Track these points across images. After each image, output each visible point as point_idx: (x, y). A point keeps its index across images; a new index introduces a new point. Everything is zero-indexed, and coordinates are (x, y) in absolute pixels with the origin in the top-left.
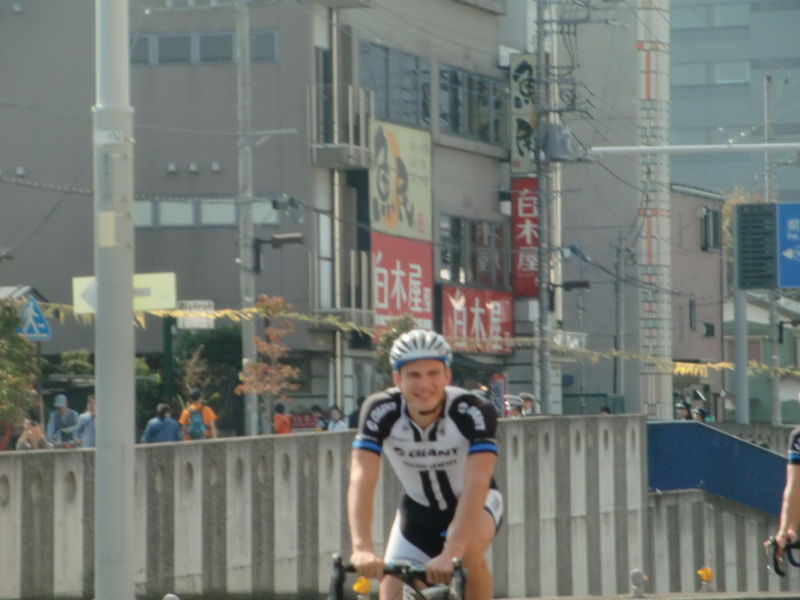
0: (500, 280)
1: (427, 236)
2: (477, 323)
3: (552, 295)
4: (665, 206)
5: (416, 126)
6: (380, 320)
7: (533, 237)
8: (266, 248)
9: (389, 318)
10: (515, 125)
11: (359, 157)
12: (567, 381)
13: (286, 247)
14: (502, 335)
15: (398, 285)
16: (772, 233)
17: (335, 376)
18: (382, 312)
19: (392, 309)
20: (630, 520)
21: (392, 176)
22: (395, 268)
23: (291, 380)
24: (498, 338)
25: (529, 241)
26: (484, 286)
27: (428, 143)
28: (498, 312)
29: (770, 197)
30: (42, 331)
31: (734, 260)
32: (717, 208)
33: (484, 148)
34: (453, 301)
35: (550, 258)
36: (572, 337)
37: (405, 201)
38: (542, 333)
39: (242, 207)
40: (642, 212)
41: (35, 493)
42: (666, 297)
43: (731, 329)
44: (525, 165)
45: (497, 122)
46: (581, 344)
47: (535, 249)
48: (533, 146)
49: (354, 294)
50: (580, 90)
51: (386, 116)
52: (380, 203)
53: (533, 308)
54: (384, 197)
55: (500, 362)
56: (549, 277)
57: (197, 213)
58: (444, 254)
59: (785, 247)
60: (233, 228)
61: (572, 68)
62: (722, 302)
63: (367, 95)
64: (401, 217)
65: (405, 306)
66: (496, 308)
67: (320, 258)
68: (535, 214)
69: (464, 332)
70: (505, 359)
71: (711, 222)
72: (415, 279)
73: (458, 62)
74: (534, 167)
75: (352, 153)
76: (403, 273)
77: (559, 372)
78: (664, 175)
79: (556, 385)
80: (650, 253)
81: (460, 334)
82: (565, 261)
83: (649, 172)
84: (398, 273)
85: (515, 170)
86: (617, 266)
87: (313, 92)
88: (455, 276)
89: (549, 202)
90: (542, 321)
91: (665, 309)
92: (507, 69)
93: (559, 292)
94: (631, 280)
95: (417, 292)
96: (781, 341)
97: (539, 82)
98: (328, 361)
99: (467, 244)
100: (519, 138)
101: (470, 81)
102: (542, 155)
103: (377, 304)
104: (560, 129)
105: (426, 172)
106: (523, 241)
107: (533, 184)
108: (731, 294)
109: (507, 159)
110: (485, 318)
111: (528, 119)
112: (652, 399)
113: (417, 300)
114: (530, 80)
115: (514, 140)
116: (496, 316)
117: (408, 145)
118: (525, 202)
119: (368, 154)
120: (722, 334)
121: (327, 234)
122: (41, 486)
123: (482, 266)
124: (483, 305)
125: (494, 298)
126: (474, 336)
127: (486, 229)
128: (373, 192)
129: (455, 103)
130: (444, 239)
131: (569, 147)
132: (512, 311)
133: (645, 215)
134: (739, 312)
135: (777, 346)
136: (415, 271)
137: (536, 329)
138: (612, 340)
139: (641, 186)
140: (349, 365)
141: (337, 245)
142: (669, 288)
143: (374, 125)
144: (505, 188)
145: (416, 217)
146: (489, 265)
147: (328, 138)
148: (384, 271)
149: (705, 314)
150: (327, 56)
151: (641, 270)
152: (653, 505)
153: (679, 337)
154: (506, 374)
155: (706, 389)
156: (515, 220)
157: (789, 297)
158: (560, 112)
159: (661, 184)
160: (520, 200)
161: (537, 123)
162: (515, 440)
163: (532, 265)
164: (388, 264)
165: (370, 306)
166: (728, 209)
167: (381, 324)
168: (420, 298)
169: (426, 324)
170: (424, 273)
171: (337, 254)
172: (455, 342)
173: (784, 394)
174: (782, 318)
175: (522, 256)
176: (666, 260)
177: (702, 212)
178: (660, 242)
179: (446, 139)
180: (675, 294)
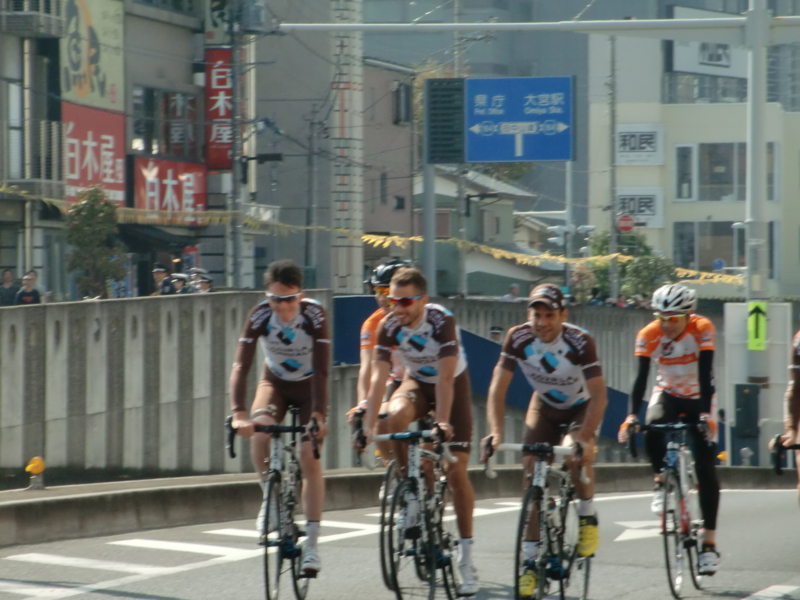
0: (193, 151)
1: (119, 106)
2: (170, 195)
3: (245, 167)
4: (358, 80)
6: (71, 191)
7: (227, 109)
9: (80, 189)
11: (49, 26)
12: (260, 253)
14: (194, 206)
15: (89, 156)
16: (460, 108)
17: (24, 247)
18: (74, 183)
19: (83, 180)
21: (84, 45)
22: (85, 138)
24: (190, 210)
25: (222, 113)
26: (177, 158)
27: (121, 12)
28: (190, 184)
29: (459, 71)
31: (424, 132)
32: (408, 82)
33: (178, 18)
34: (146, 172)
35: (243, 131)
36: (267, 209)
37: (97, 72)
38: (235, 206)
40: (335, 85)
42: (358, 171)
43: (420, 201)
44: (219, 36)
46: (274, 216)
47: (229, 120)
48: (226, 17)
49: (44, 164)
52: (72, 72)
53: (227, 181)
54: (76, 66)
55: (192, 234)
56: (242, 149)
58: (137, 124)
59: (472, 122)
62: (412, 176)
64: (92, 87)
65: (97, 178)
66: (189, 180)
67: (9, 127)
68: (228, 86)
69: (157, 203)
70: (197, 232)
71: (403, 95)
72: (107, 150)
74: (228, 39)
75: (42, 21)
76: (94, 144)
77: (251, 244)
78: (357, 49)
79: (248, 257)
80: (342, 128)
81: (152, 207)
82: (259, 133)
83: (342, 46)
84: (90, 143)
85: (209, 41)
86: (310, 139)
88: (148, 146)
89: (243, 74)
91: (357, 182)
93: (253, 164)
94: (324, 153)
95: (110, 163)
96: (468, 214)
98: (17, 233)
99: (160, 116)
100: (213, 10)
102: (236, 27)
103: (68, 175)
105: (118, 42)
106: (216, 114)
107: (228, 56)
108: (421, 168)
109: (201, 30)
110: (178, 189)
112: (343, 271)
113: (109, 171)
115: (208, 12)
116: (189, 188)
117: (100, 14)
118: (220, 73)
119: (59, 22)
120: (413, 208)
121: (17, 103)
123: (175, 137)
124: (175, 177)
125: (187, 170)
126: (166, 208)
127: (179, 101)
128: (64, 61)
130: (136, 106)
131: (263, 19)
132: (205, 183)
133: (337, 88)
134: (428, 186)
135: (464, 219)
136: (107, 142)
137: (229, 202)
138: (304, 212)
139: (334, 59)
140: (39, 240)
141: (27, 114)
142: (361, 161)
144: (199, 59)
145: (108, 88)
146: (183, 137)
147: (18, 5)
148: (75, 141)
149: (395, 187)
151: (334, 144)
152: (338, 378)
153: (370, 211)
154: (198, 246)
157: (477, 170)
159: (353, 57)
160: (214, 71)
162: (202, 314)
163: (226, 137)
164: (80, 134)
165: (60, 177)
166: (419, 82)
167: (71, 196)
168: (112, 169)
169: (118, 196)
170: (116, 143)
171: (27, 124)
172: (147, 214)
173: (471, 266)
174: (470, 192)
175: (215, 128)
176: (358, 133)
177: (395, 85)
178: (353, 116)
179: (140, 9)
180: (367, 167)
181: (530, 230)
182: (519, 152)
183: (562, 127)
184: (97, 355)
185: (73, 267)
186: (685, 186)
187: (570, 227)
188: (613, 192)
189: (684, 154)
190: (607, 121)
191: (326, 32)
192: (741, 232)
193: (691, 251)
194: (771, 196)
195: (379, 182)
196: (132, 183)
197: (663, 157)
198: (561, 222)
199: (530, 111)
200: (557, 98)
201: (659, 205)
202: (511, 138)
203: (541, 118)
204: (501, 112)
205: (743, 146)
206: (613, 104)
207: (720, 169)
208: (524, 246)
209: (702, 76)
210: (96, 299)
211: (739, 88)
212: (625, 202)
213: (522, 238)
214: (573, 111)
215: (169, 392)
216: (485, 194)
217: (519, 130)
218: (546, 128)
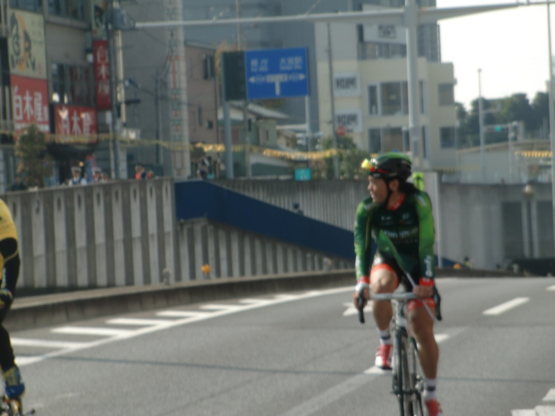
0: (88, 100)
1: (43, 75)
2: (76, 126)
3: (119, 108)
4: (182, 54)
5: (35, 11)
6: (18, 126)
7: (106, 75)
9: (23, 125)
12: (130, 158)
14: (91, 132)
15: (28, 105)
16: (242, 68)
18: (19, 122)
19: (25, 119)
21: (22, 41)
22: (25, 95)
24: (88, 135)
25: (104, 76)
26: (77, 105)
27: (42, 21)
28: (88, 119)
29: (241, 47)
31: (223, 83)
32: (212, 55)
33: (76, 23)
34: (61, 113)
35: (117, 87)
36: (133, 132)
37: (30, 56)
38: (114, 131)
40: (169, 58)
42: (185, 107)
43: (222, 124)
44: (100, 32)
45: (82, 8)
46: (137, 136)
47: (108, 81)
49: (2, 111)
51: (16, 6)
52: (15, 58)
53: (108, 117)
54: (18, 53)
55: (90, 148)
56: (117, 98)
58: (55, 85)
59: (251, 74)
62: (216, 108)
64: (28, 65)
65: (33, 118)
66: (86, 117)
68: (107, 61)
69: (68, 131)
70: (93, 147)
71: (209, 62)
72: (38, 101)
74: (106, 33)
76: (30, 99)
77: (125, 153)
78: (181, 36)
79: (123, 161)
80: (174, 83)
81: (66, 133)
82: (126, 88)
84: (28, 98)
85: (94, 35)
86: (156, 90)
88: (62, 98)
89: (115, 54)
90: (114, 123)
91: (185, 114)
93: (123, 107)
94: (164, 98)
95: (40, 109)
96: (250, 129)
100: (96, 17)
102: (110, 27)
103: (16, 117)
104: (119, 11)
105: (42, 38)
106: (101, 77)
107: (106, 44)
108: (221, 104)
110: (81, 123)
112: (179, 165)
113: (40, 114)
116: (87, 122)
117: (30, 22)
118: (101, 54)
119: (7, 28)
120: (217, 127)
123: (77, 92)
124: (78, 115)
125: (85, 110)
126: (74, 133)
127: (79, 71)
128: (11, 51)
130: (54, 77)
131: (125, 21)
132: (96, 119)
133: (171, 60)
134: (226, 114)
135: (248, 132)
136: (38, 97)
137: (111, 129)
138: (155, 133)
139: (168, 43)
142: (186, 101)
143: (10, 12)
144: (89, 46)
145: (37, 65)
148: (19, 98)
149: (208, 115)
151: (170, 92)
152: (179, 228)
153: (193, 130)
154: (94, 155)
155: (209, 159)
156: (95, 65)
157: (254, 103)
159: (179, 41)
160: (98, 53)
163: (107, 91)
164: (21, 93)
165: (11, 117)
166: (218, 55)
167: (19, 128)
168: (41, 113)
169: (45, 128)
170: (43, 97)
172: (64, 138)
173: (253, 159)
174: (250, 116)
175: (100, 86)
176: (184, 85)
177: (204, 57)
178: (181, 76)
179: (53, 19)
180: (189, 105)
181: (287, 138)
182: (278, 91)
183: (302, 77)
186: (374, 109)
187: (309, 134)
188: (333, 112)
189: (372, 90)
190: (327, 72)
191: (162, 28)
192: (407, 134)
193: (379, 145)
194: (422, 110)
195: (198, 113)
196: (53, 120)
197: (360, 91)
198: (303, 132)
199: (282, 68)
200: (298, 60)
201: (360, 119)
202: (272, 86)
204: (266, 69)
205: (405, 84)
206: (330, 62)
207: (393, 97)
208: (283, 146)
209: (380, 44)
211: (402, 50)
212: (340, 118)
213: (282, 142)
214: (308, 67)
215: (81, 241)
216: (259, 117)
217: (277, 80)
218: (293, 77)
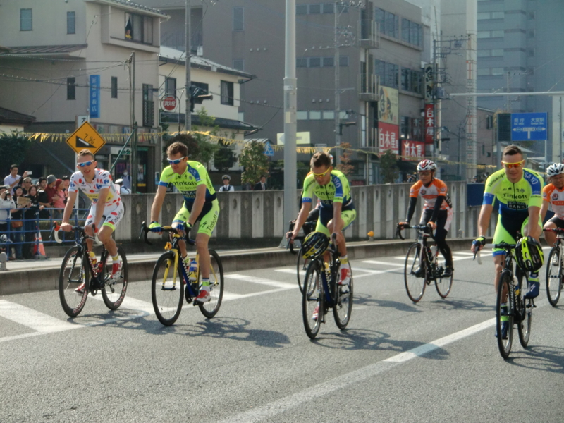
0: (421, 138)
1: (397, 123)
2: (413, 152)
3: (438, 143)
4: (475, 114)
5: (394, 87)
7: (432, 124)
8: (344, 127)
9: (384, 150)
10: (426, 87)
11: (374, 98)
12: (442, 171)
13: (351, 126)
14: (421, 155)
15: (387, 139)
16: (509, 123)
17: (366, 169)
18: (382, 148)
19: (385, 147)
20: (461, 215)
21: (386, 103)
23: (351, 170)
25: (430, 125)
26: (415, 140)
27: (397, 93)
28: (420, 148)
29: (509, 111)
30: (271, 153)
31: (497, 131)
32: (492, 115)
33: (416, 95)
34: (405, 145)
35: (437, 131)
36: (444, 157)
37: (390, 112)
38: (434, 155)
39: (336, 113)
40: (467, 116)
41: (268, 204)
42: (475, 144)
43: (496, 154)
44: (429, 100)
45: (420, 86)
46: (447, 159)
47: (432, 127)
48: (432, 94)
49: (373, 141)
50: (447, 76)
51: (384, 84)
52: (382, 112)
53: (432, 147)
54: (383, 110)
56: (437, 137)
57: (322, 115)
58: (402, 129)
59: (513, 127)
60: (333, 120)
61: (445, 69)
62: (493, 146)
63: (378, 77)
64: (388, 117)
65: (389, 146)
67: (362, 130)
68: (432, 116)
69: (409, 154)
71: (490, 119)
72: (393, 137)
73: (407, 66)
74: (432, 101)
75: (372, 96)
76: (389, 135)
77: (440, 168)
78: (475, 104)
80: (470, 130)
82: (442, 132)
83: (470, 103)
84: (387, 135)
85: (426, 102)
86: (459, 134)
87: (360, 76)
88: (406, 136)
89: (437, 112)
90: (434, 151)
91: (475, 148)
92: (424, 69)
93: (440, 142)
94: (463, 138)
95: (394, 141)
97: (434, 73)
98: (364, 164)
99: (410, 126)
101: (411, 73)
102: (435, 97)
103: (380, 146)
104: (441, 88)
105: (396, 102)
106: (428, 125)
107: (432, 107)
108: (496, 143)
110: (416, 150)
111: (430, 85)
113: (393, 144)
114: (431, 73)
115: (426, 92)
116: (419, 150)
117: (391, 93)
118: (430, 112)
120: (493, 156)
121: (364, 122)
122: (269, 202)
123: (415, 133)
124: (415, 146)
125: (419, 144)
126: (412, 156)
127: (416, 121)
128: (379, 109)
129: (406, 80)
130: (402, 125)
131: (444, 94)
132: (424, 148)
134: (498, 149)
136: (393, 135)
137: (432, 154)
138: (457, 157)
139: (467, 108)
140: (371, 166)
141: (367, 126)
142: (476, 141)
143: (380, 87)
144: (423, 108)
146: (418, 133)
147: (365, 91)
148: (382, 135)
149: (487, 149)
150: (365, 64)
151: (467, 135)
152: (468, 210)
153: (479, 157)
155: (487, 173)
158: (441, 83)
159: (474, 107)
160: (428, 112)
161: (433, 86)
163: (431, 133)
164: (384, 132)
165: (378, 146)
166: (495, 115)
167: (381, 151)
168: (394, 143)
169: (396, 152)
170: (396, 135)
171: (367, 129)
172: (406, 157)
175: (428, 130)
176: (475, 131)
177: (487, 116)
178: (473, 126)
179: (404, 92)
180: (478, 143)
181: (533, 164)
182: (529, 137)
183: (543, 129)
184: (390, 201)
185: (382, 175)
188: (561, 151)
190: (559, 128)
191: (465, 96)
195: (482, 147)
196: (401, 148)
198: (544, 161)
199: (532, 124)
200: (542, 119)
202: (527, 133)
203: (536, 126)
204: (523, 124)
206: (561, 122)
210: (389, 184)
214: (548, 124)
217: (529, 130)
218: (538, 129)
